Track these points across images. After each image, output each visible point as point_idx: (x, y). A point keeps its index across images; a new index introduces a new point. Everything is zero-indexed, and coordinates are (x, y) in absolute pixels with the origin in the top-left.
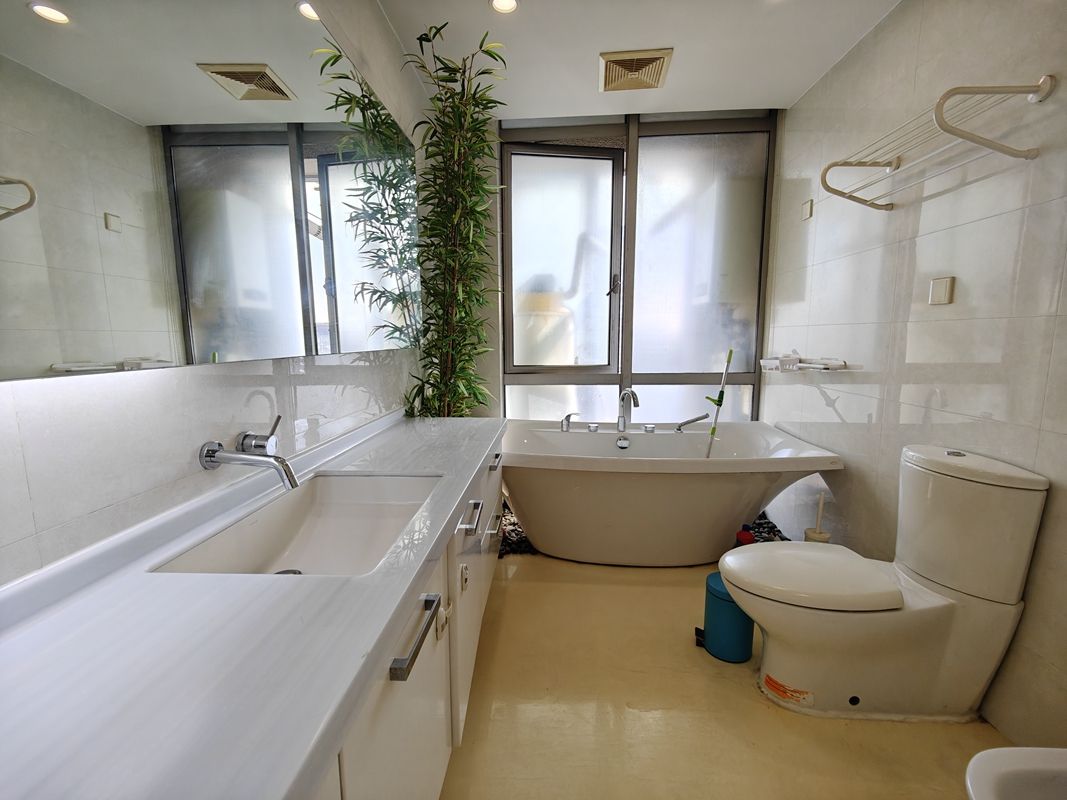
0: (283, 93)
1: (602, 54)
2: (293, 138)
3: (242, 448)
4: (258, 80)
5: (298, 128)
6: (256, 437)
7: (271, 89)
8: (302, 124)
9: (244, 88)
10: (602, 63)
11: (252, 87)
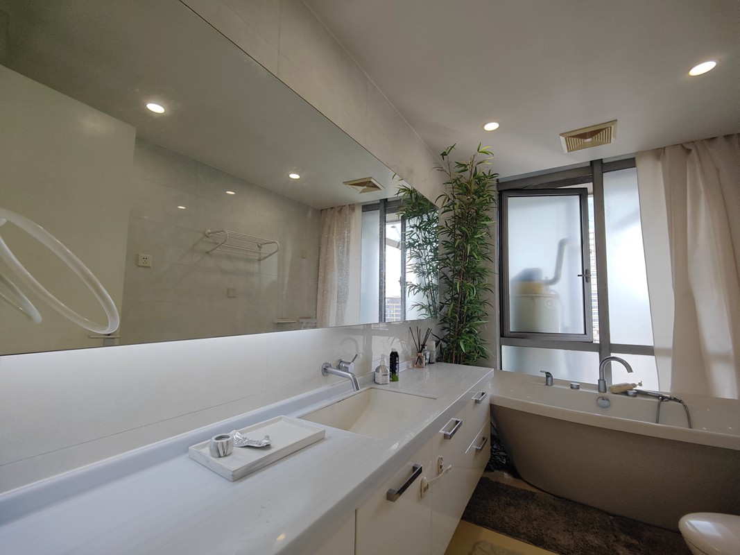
0: (378, 187)
1: (561, 135)
2: (382, 206)
3: (339, 368)
4: (368, 184)
5: (385, 201)
6: (345, 362)
7: (372, 187)
8: (387, 199)
9: (361, 188)
10: (562, 139)
11: (365, 187)
